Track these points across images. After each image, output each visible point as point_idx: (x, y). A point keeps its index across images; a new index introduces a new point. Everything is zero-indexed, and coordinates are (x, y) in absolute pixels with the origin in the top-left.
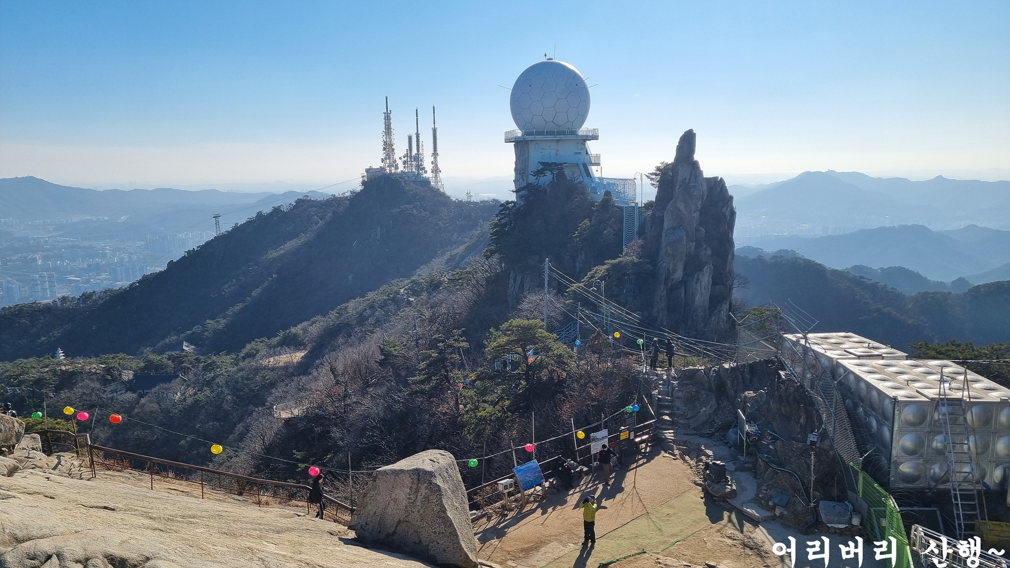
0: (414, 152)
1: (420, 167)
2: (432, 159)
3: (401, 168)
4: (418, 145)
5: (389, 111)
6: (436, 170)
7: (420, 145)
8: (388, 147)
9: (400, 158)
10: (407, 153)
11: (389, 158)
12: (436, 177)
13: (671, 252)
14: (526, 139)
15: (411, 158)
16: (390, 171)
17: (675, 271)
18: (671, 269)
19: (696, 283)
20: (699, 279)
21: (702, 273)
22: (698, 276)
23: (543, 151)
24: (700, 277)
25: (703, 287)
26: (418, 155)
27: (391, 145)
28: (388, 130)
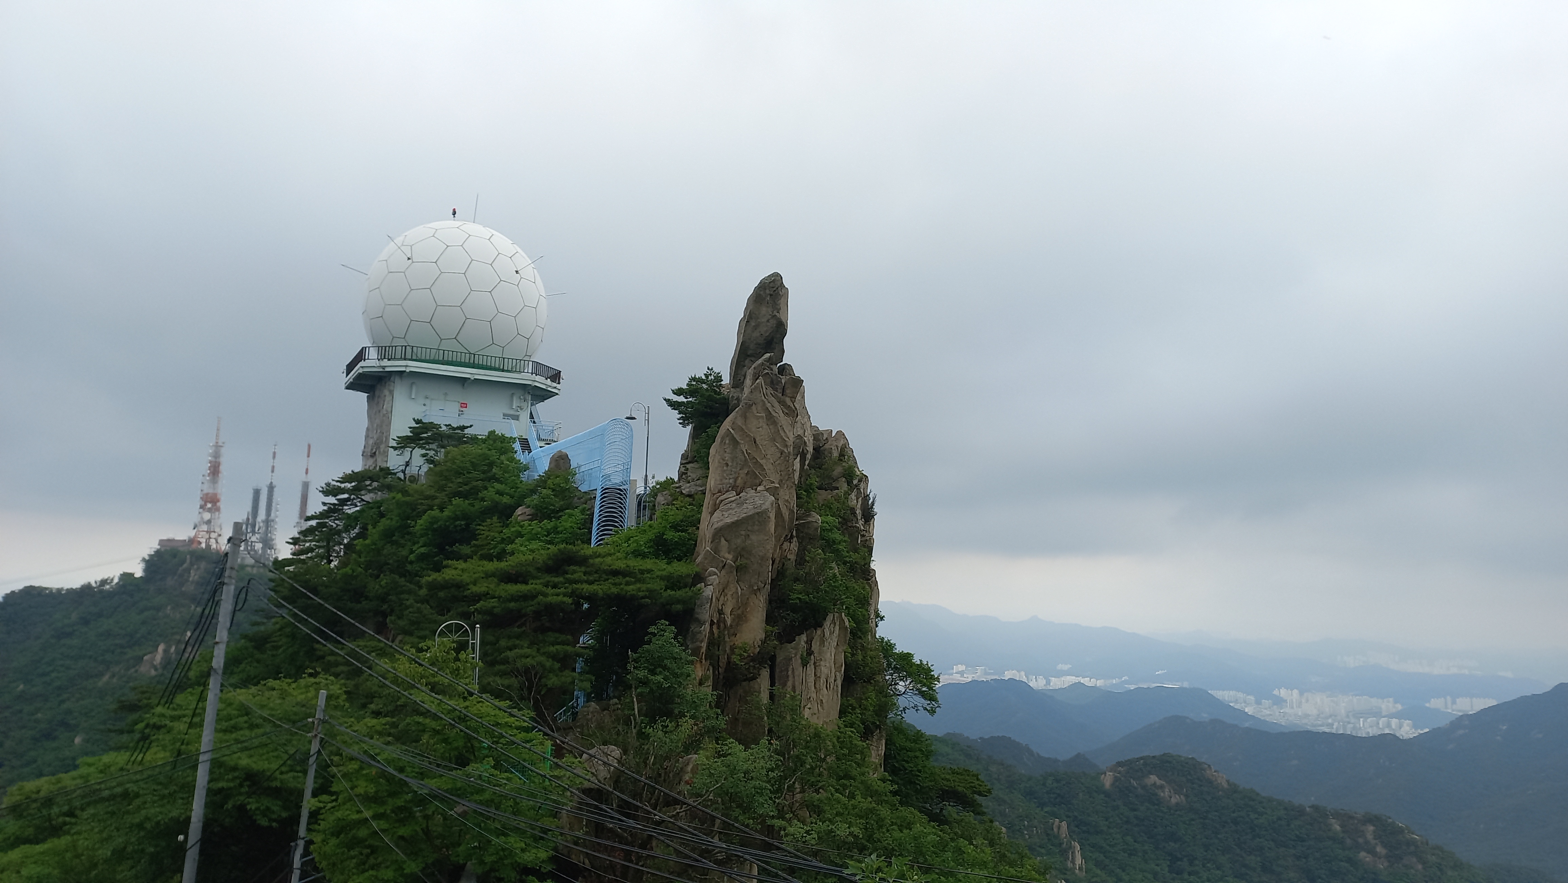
0: (262, 515)
1: (266, 542)
4: (269, 505)
5: (220, 444)
7: (274, 504)
11: (209, 523)
13: (730, 557)
14: (387, 369)
15: (254, 526)
16: (208, 546)
17: (740, 618)
18: (728, 610)
19: (805, 664)
20: (810, 653)
21: (819, 632)
22: (809, 642)
23: (427, 402)
24: (815, 646)
25: (823, 680)
26: (268, 522)
27: (215, 501)
28: (214, 475)
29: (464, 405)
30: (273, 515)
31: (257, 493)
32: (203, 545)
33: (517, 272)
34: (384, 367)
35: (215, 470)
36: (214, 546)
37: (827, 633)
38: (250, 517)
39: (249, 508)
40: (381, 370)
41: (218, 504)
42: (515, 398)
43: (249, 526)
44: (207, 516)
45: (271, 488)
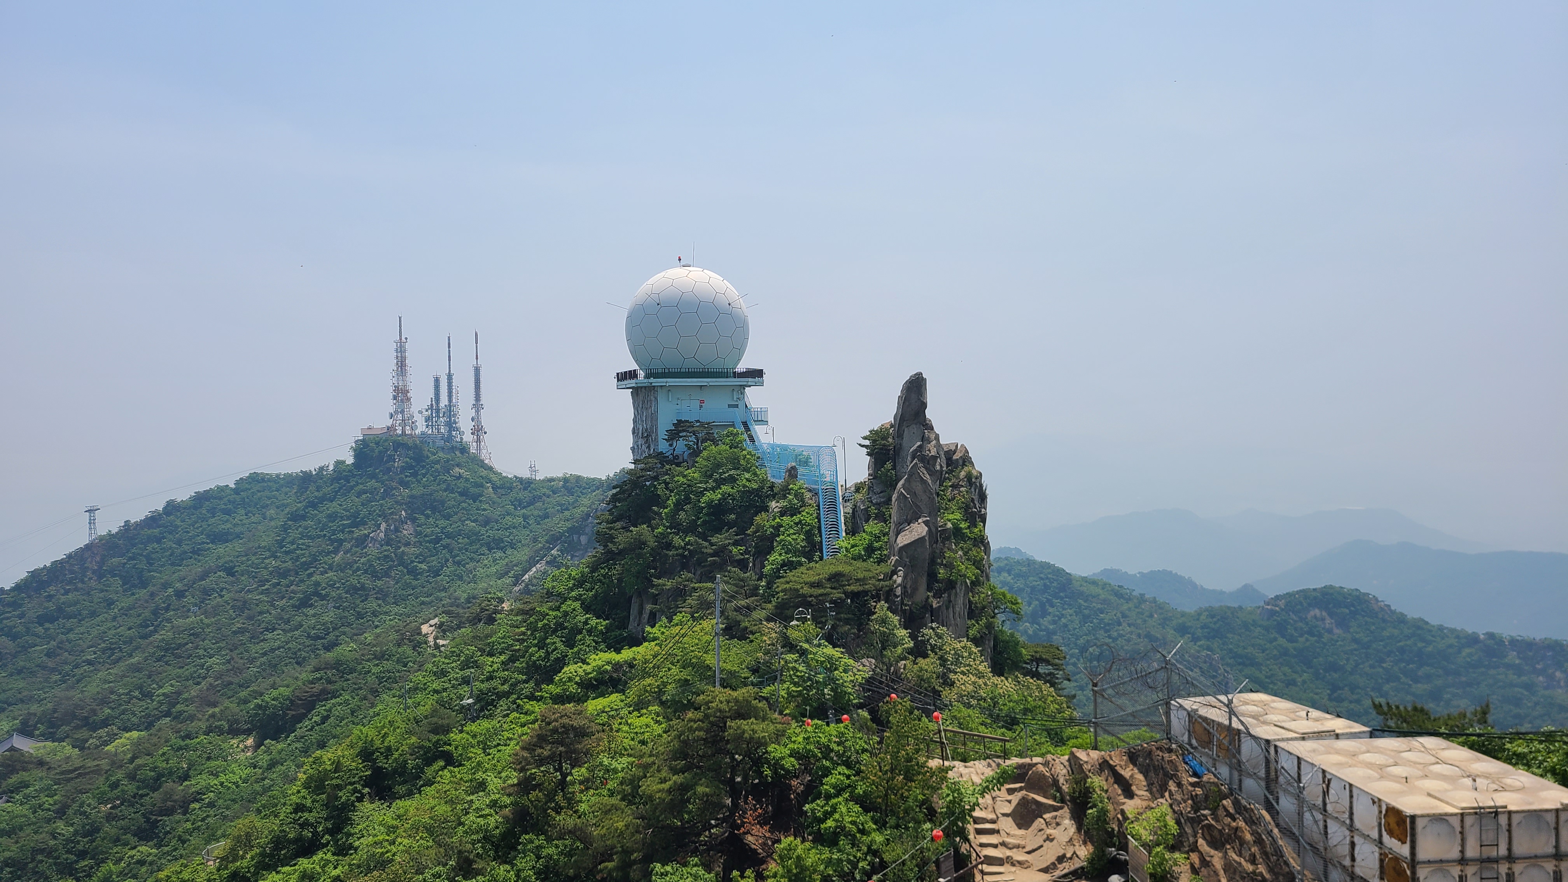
0: (444, 401)
1: (451, 425)
2: (473, 413)
3: (421, 427)
4: (450, 392)
5: (403, 340)
6: (478, 431)
7: (454, 391)
8: (401, 395)
9: (420, 412)
10: (432, 405)
11: (402, 412)
12: (478, 441)
13: (908, 560)
14: (653, 384)
15: (438, 411)
17: (915, 589)
18: (908, 586)
19: (947, 608)
20: (950, 601)
21: (954, 591)
22: (949, 596)
23: (679, 402)
24: (952, 598)
25: (957, 614)
26: (450, 405)
27: (405, 392)
28: (401, 369)
29: (702, 402)
30: (454, 401)
31: (437, 381)
32: (399, 432)
33: (729, 304)
35: (402, 365)
36: (408, 432)
37: (958, 591)
38: (434, 403)
39: (431, 394)
40: (650, 384)
41: (408, 394)
43: (434, 411)
44: (400, 406)
45: (450, 377)
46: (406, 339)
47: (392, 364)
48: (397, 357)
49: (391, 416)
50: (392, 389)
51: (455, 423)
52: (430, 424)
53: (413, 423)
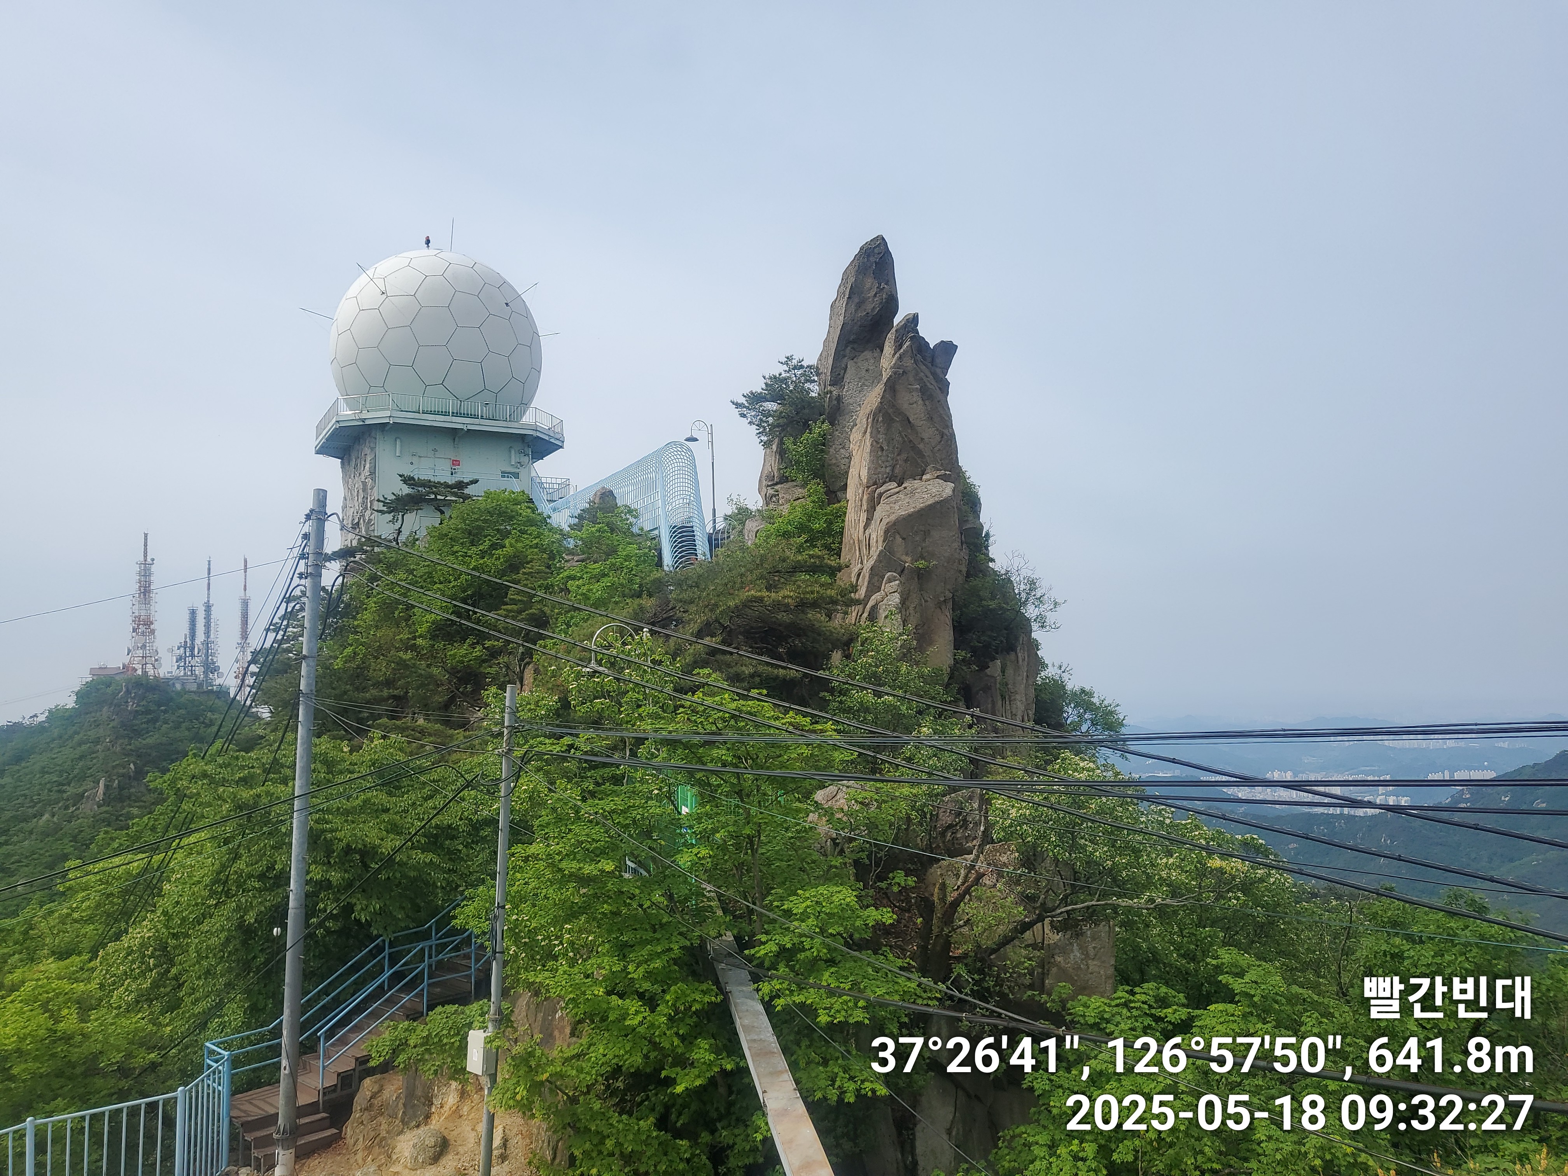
0: (200, 637)
1: (211, 668)
2: (238, 653)
3: (169, 667)
4: (208, 626)
5: (149, 560)
7: (212, 625)
8: (143, 627)
9: (169, 649)
10: (186, 642)
11: (144, 647)
12: (243, 685)
14: (367, 422)
15: (192, 649)
16: (145, 673)
17: (926, 638)
23: (415, 460)
26: (207, 644)
27: (148, 623)
28: (145, 595)
29: (456, 463)
30: (212, 636)
31: (193, 613)
32: (139, 672)
33: (507, 304)
34: (363, 420)
35: (145, 591)
36: (151, 672)
38: (188, 640)
39: (185, 629)
40: (361, 423)
41: (152, 627)
42: (513, 452)
43: (188, 650)
44: (141, 640)
45: (208, 608)
46: (153, 560)
47: (134, 587)
48: (140, 582)
49: (129, 651)
50: (130, 620)
51: (214, 663)
52: (182, 664)
53: (156, 660)
